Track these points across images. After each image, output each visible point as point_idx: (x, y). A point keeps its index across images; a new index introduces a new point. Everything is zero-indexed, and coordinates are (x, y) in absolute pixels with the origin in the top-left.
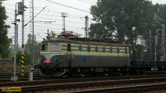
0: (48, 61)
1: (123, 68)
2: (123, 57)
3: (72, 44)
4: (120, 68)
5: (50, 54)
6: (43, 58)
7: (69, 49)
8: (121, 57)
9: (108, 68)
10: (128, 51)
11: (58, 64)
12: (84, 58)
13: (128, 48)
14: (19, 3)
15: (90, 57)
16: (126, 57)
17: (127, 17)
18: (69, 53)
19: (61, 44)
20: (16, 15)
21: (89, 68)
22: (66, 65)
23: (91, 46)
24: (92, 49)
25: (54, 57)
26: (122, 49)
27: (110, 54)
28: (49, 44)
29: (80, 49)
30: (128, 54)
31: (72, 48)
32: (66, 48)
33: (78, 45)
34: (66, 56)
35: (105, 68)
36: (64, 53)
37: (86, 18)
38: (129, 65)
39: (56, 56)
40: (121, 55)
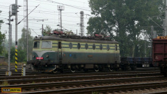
0: (40, 57)
1: (113, 64)
2: (114, 54)
3: (63, 42)
4: (111, 64)
5: (41, 51)
6: (35, 55)
7: (60, 47)
8: (111, 54)
9: (98, 64)
10: (118, 48)
11: (49, 60)
12: (74, 55)
13: (118, 45)
14: (13, 5)
15: (80, 54)
16: (117, 54)
17: (128, 11)
18: (60, 50)
19: (52, 42)
20: (10, 16)
21: (79, 65)
22: (56, 61)
23: (81, 43)
24: (82, 46)
25: (45, 54)
26: (112, 46)
27: (100, 51)
28: (41, 41)
29: (71, 46)
30: (118, 51)
31: (63, 46)
32: (57, 45)
33: (68, 43)
34: (57, 53)
35: (94, 64)
36: (55, 50)
37: (82, 13)
38: (119, 61)
39: (48, 53)
40: (111, 51)
